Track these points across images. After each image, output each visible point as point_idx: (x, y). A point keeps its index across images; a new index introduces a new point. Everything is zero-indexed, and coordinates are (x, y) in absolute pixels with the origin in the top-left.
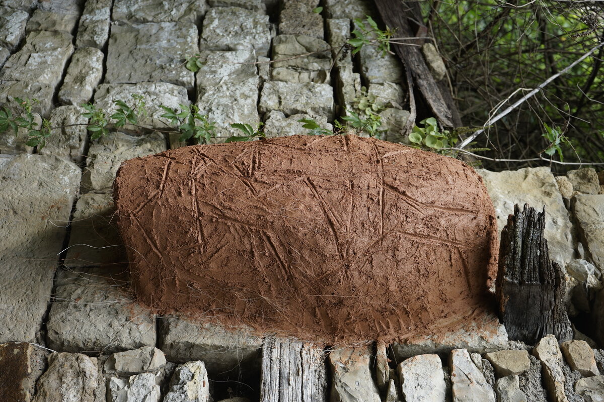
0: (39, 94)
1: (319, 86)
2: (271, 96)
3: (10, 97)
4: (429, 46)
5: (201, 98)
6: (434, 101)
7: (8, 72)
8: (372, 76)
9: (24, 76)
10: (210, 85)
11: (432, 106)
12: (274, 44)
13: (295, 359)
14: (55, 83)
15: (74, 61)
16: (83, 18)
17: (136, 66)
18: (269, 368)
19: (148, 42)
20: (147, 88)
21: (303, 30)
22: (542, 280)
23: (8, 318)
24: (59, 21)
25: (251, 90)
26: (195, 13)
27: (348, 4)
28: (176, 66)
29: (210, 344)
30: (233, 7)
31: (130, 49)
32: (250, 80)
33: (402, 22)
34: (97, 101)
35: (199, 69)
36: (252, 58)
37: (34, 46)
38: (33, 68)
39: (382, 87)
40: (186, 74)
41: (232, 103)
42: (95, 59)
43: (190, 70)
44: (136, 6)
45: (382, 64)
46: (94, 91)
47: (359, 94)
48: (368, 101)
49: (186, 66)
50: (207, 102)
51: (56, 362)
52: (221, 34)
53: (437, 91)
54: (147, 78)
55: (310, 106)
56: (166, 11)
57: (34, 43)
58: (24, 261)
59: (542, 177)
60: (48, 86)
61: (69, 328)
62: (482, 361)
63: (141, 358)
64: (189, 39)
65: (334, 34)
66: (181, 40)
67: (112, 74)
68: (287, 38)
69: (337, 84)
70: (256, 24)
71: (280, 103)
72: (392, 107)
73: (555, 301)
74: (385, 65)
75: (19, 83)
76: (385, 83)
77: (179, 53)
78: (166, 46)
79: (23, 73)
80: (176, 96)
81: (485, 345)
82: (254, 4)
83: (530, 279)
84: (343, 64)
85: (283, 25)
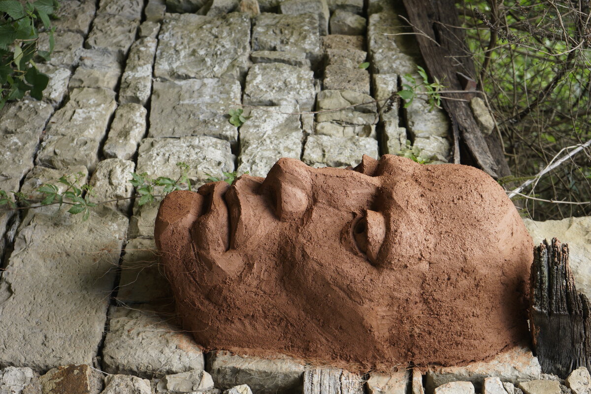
0: (85, 147)
1: (363, 140)
2: (315, 149)
3: (57, 151)
4: (477, 100)
5: (244, 152)
6: (481, 154)
7: (54, 127)
8: (418, 130)
9: (70, 131)
10: (253, 139)
11: (478, 158)
12: (319, 100)
13: (335, 384)
14: (99, 138)
15: (118, 116)
16: (125, 75)
17: (180, 121)
18: (310, 391)
19: (191, 97)
20: (191, 142)
21: (348, 86)
22: (570, 310)
23: (67, 345)
24: (101, 78)
25: (294, 143)
26: (238, 69)
27: (396, 59)
28: (219, 120)
29: (254, 369)
30: (276, 63)
31: (173, 105)
32: (294, 134)
33: (451, 77)
34: (142, 154)
35: (242, 123)
36: (297, 112)
37: (78, 102)
38: (78, 123)
39: (428, 140)
40: (230, 129)
41: (275, 156)
42: (138, 114)
43: (233, 125)
44: (178, 63)
45: (429, 118)
46: (139, 145)
47: (404, 147)
48: (413, 154)
49: (229, 121)
50: (251, 155)
51: (112, 382)
52: (264, 90)
53: (484, 144)
54: (190, 132)
55: (354, 158)
56: (208, 67)
57: (77, 100)
58: (79, 297)
59: (586, 226)
60: (93, 140)
61: (123, 354)
62: (515, 389)
63: (191, 379)
64: (232, 95)
65: (380, 89)
66: (223, 96)
67: (156, 129)
68: (331, 93)
69: (382, 138)
70: (300, 79)
71: (324, 155)
72: (437, 160)
73: (585, 333)
74: (431, 119)
75: (65, 137)
76: (431, 137)
77: (222, 108)
78: (209, 101)
79: (69, 128)
80: (219, 149)
81: (518, 374)
82: (299, 60)
83: (558, 309)
84: (389, 118)
85: (328, 81)
